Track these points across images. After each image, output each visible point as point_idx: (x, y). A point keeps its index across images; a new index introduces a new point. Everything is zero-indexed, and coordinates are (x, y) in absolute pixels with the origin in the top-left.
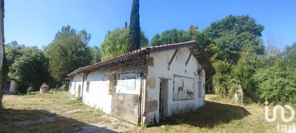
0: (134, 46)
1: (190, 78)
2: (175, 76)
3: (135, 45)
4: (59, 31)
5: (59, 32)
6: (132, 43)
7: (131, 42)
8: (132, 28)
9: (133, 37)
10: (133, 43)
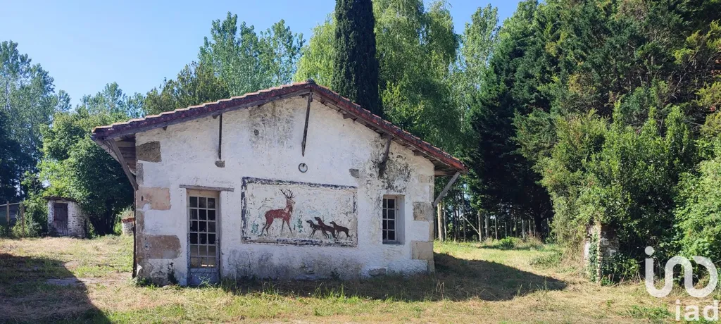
0: (351, 80)
1: (324, 185)
2: (246, 181)
3: (354, 76)
4: (206, 38)
5: (207, 44)
6: (344, 70)
7: (341, 67)
8: (341, 15)
9: (344, 49)
10: (347, 67)
